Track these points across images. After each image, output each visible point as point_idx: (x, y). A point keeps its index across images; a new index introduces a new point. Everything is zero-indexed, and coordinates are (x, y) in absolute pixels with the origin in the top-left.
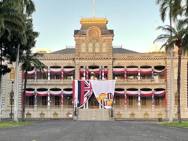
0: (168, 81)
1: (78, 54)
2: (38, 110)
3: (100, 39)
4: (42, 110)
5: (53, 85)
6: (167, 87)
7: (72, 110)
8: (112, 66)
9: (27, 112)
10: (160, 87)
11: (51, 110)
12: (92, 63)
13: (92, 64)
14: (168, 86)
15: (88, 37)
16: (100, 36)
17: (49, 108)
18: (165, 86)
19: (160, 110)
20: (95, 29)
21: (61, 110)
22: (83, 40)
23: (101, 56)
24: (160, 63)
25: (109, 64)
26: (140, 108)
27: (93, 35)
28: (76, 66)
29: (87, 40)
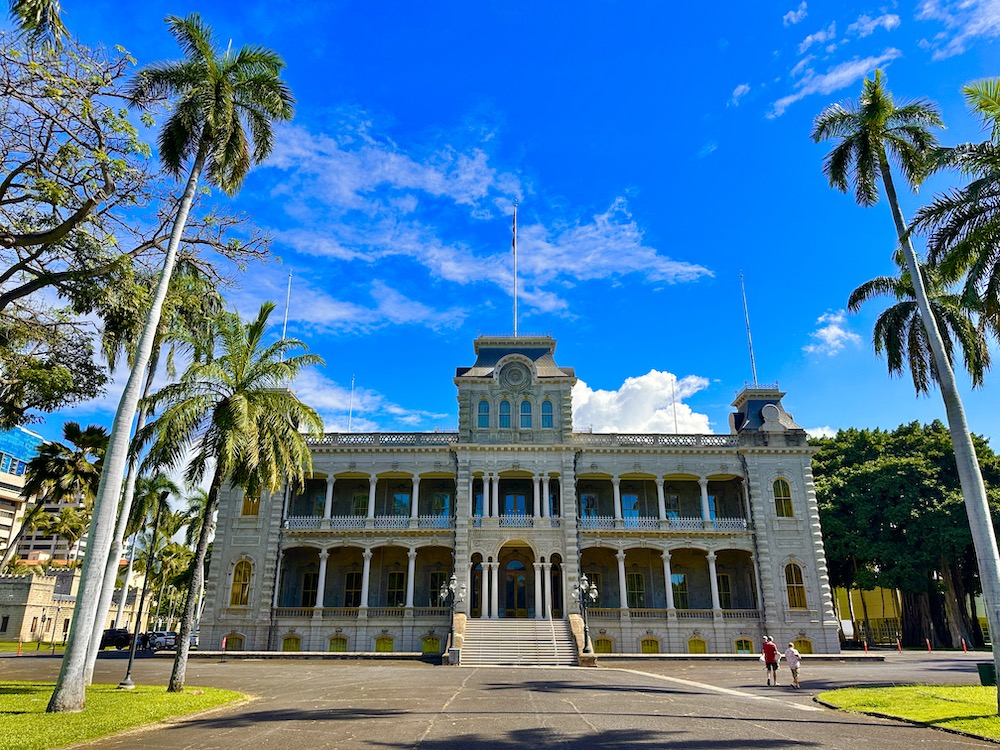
0: (758, 524)
1: (468, 434)
2: (325, 623)
3: (535, 392)
4: (337, 624)
5: (382, 535)
6: (756, 547)
7: (442, 623)
8: (573, 473)
9: (287, 630)
10: (735, 544)
11: (372, 624)
12: (509, 462)
13: (510, 465)
14: (759, 542)
15: (498, 383)
16: (533, 384)
17: (363, 616)
18: (751, 543)
19: (743, 626)
20: (520, 363)
21: (404, 623)
22: (483, 393)
23: (538, 440)
24: (724, 467)
25: (565, 465)
26: (675, 618)
27: (513, 380)
28: (460, 472)
29: (495, 392)
